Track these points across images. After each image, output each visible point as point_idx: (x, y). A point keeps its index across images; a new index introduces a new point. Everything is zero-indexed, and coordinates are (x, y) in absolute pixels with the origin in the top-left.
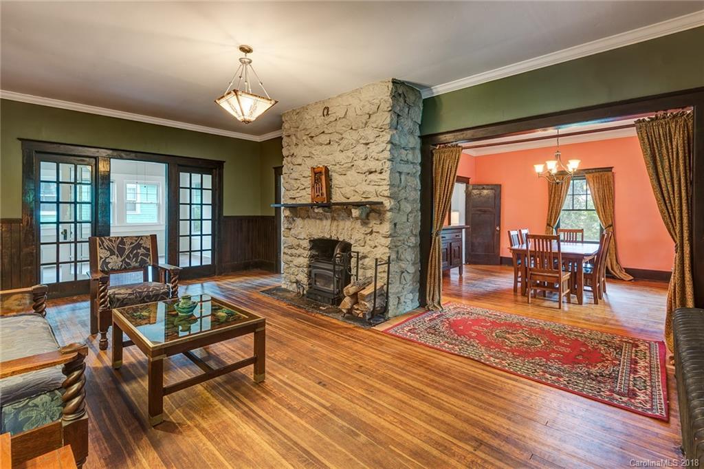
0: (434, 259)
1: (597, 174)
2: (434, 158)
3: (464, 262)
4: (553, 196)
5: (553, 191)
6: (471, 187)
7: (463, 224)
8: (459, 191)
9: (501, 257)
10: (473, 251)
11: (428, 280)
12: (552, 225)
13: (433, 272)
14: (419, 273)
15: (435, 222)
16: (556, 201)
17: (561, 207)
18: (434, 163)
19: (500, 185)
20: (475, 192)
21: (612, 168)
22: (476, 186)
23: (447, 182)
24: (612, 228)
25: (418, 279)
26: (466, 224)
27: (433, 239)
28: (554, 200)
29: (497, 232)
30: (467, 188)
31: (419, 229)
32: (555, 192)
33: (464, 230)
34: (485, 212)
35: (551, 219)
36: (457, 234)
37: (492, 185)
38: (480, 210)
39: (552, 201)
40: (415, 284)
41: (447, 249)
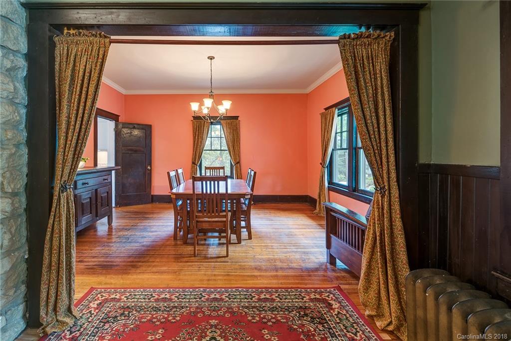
0: (56, 236)
1: (229, 121)
2: (57, 52)
3: (113, 205)
4: (197, 138)
5: (197, 133)
6: (120, 126)
7: (113, 164)
8: (106, 129)
9: (152, 195)
10: (123, 192)
11: (45, 278)
12: (196, 163)
13: (54, 259)
14: (24, 266)
15: (59, 166)
16: (199, 142)
17: (203, 148)
18: (58, 60)
19: (151, 125)
20: (125, 131)
21: (238, 117)
22: (126, 125)
23: (83, 96)
24: (239, 164)
25: (23, 277)
26: (116, 164)
27: (55, 198)
28: (198, 141)
29: (148, 172)
30: (116, 126)
31: (25, 180)
32: (198, 135)
33: (113, 172)
34: (136, 151)
35: (195, 158)
36: (105, 177)
37: (142, 125)
38: (131, 150)
39: (196, 142)
40: (11, 292)
41: (90, 198)
